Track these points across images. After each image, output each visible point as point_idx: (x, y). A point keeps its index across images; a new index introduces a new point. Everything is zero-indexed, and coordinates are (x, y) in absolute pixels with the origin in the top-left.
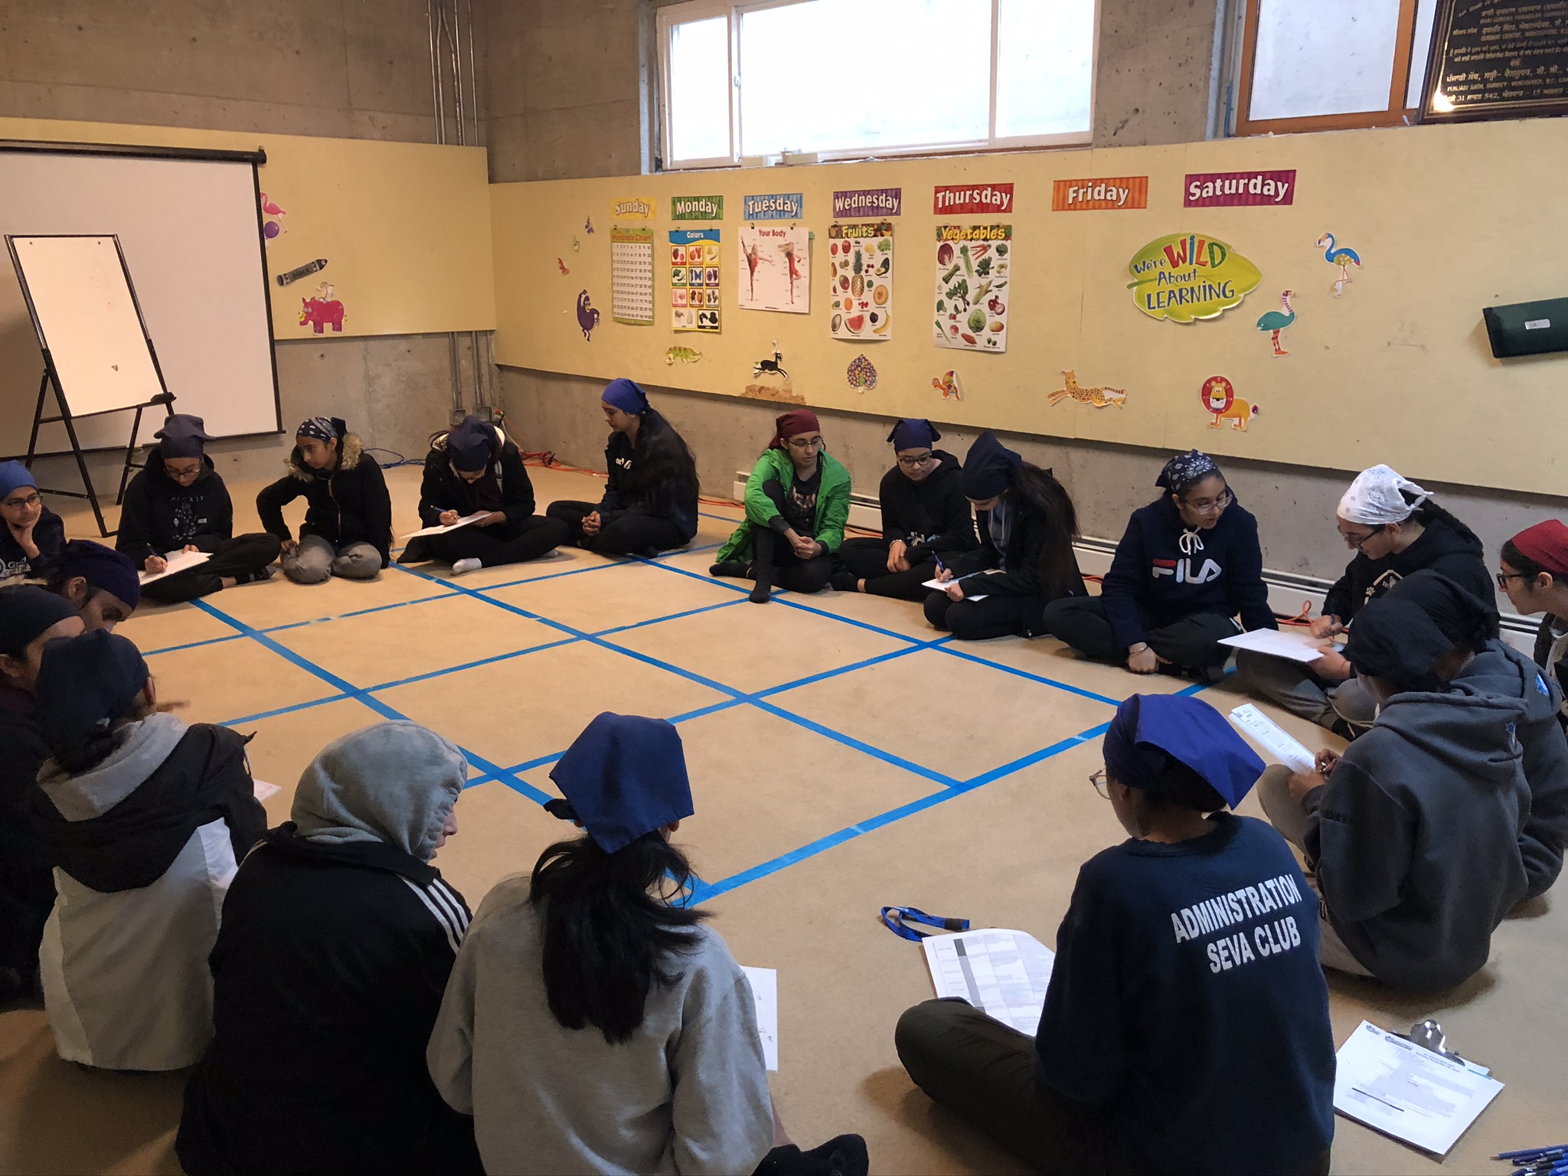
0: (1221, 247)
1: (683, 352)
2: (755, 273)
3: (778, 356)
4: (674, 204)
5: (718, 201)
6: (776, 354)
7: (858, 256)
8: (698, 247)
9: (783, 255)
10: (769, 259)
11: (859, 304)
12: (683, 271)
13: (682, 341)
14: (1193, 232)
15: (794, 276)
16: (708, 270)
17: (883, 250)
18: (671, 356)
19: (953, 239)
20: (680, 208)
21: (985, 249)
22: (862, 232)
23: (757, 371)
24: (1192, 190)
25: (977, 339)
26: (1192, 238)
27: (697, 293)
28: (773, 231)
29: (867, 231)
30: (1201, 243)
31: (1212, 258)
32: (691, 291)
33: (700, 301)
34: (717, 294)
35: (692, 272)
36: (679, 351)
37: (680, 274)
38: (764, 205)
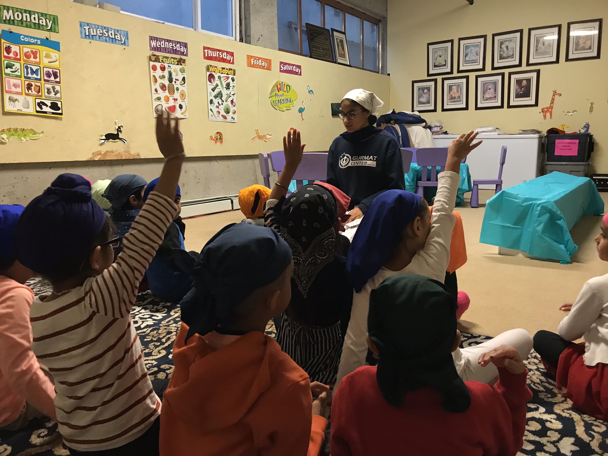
0: (289, 87)
1: (20, 132)
5: (52, 18)
6: (118, 128)
7: (170, 74)
8: (34, 50)
11: (173, 99)
12: (17, 65)
14: (282, 81)
16: (47, 69)
17: (182, 73)
19: (214, 72)
20: (8, 15)
21: (228, 78)
22: (171, 61)
23: (103, 141)
24: (282, 67)
25: (227, 117)
26: (282, 83)
27: (34, 85)
29: (174, 61)
30: (284, 84)
31: (287, 90)
32: (27, 83)
33: (39, 92)
34: (58, 89)
35: (27, 68)
37: (14, 67)
38: (98, 32)
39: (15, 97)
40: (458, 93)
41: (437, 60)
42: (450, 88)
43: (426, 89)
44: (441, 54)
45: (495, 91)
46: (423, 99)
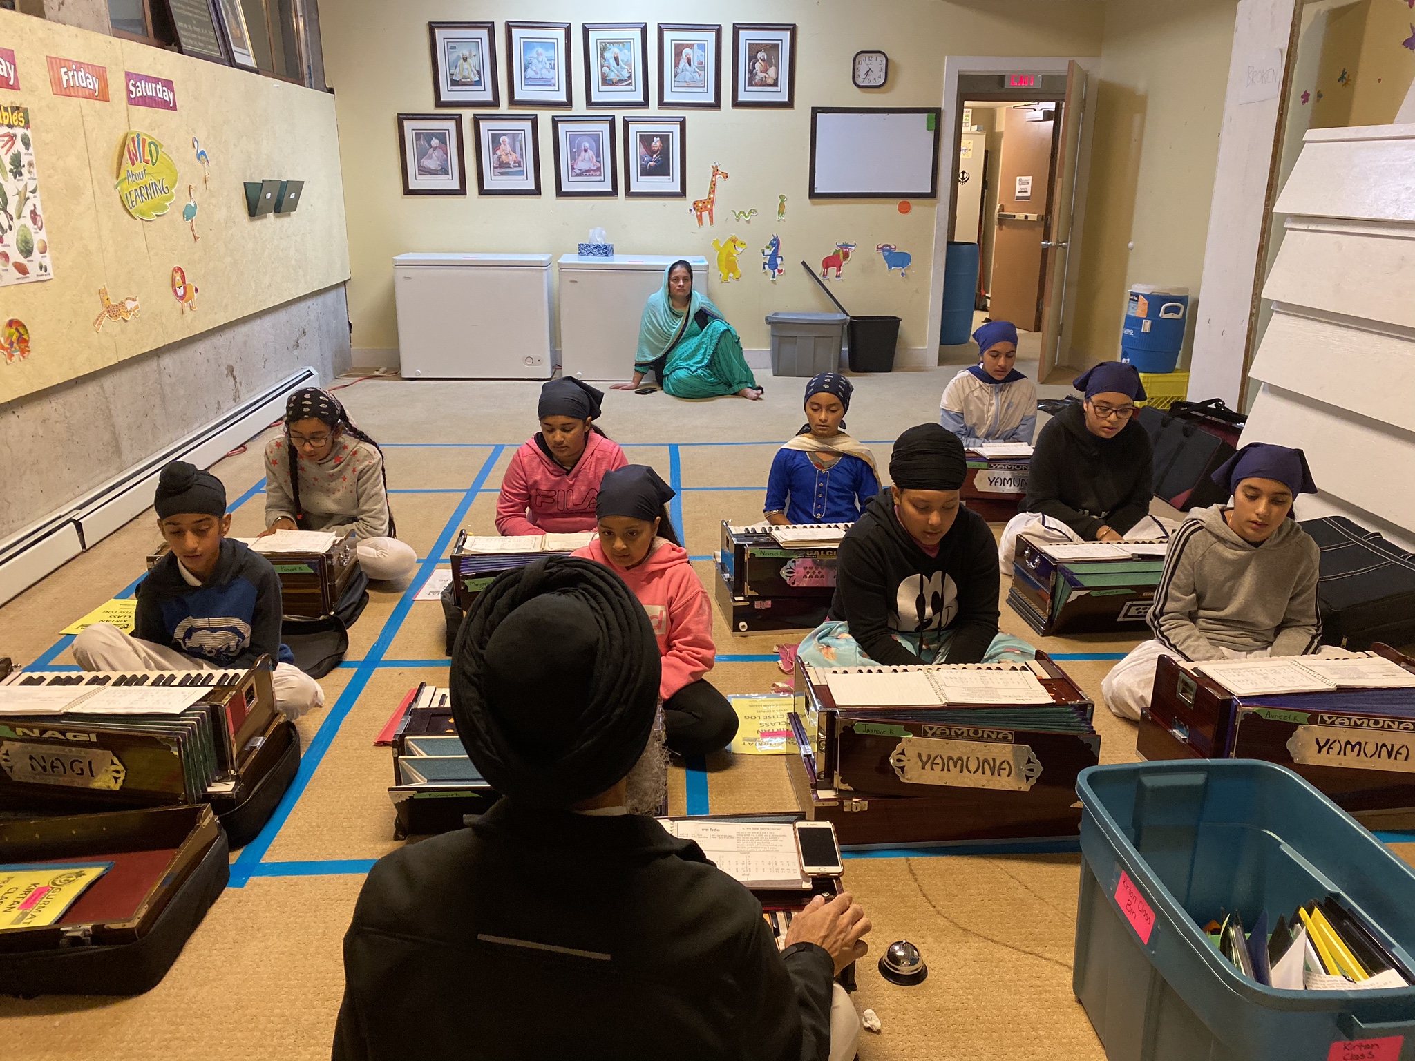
14: (139, 130)
21: (12, 138)
25: (30, 267)
26: (139, 136)
30: (144, 140)
31: (151, 156)
40: (515, 153)
41: (458, 68)
42: (496, 139)
43: (436, 138)
44: (466, 53)
45: (598, 155)
46: (429, 161)
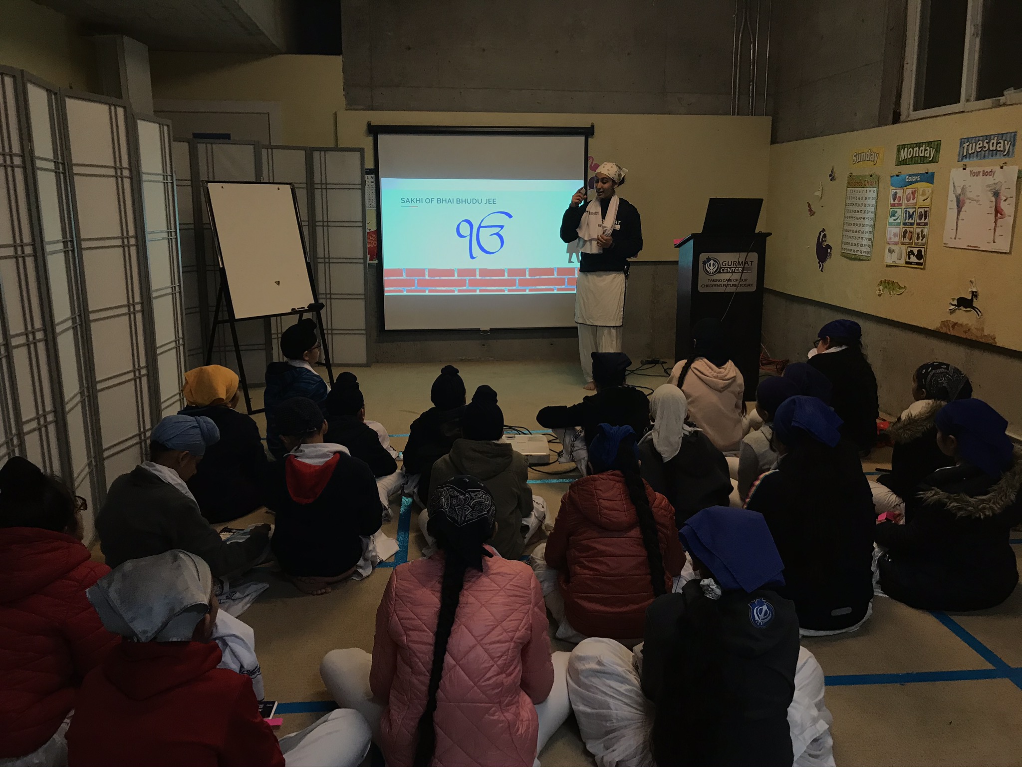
1: (890, 285)
2: (961, 213)
3: (975, 294)
4: (899, 151)
5: (936, 145)
6: (973, 292)
8: (914, 190)
9: (990, 194)
10: (976, 198)
12: (899, 211)
13: (891, 275)
15: (999, 215)
16: (920, 210)
18: (881, 288)
20: (904, 154)
23: (952, 307)
27: (908, 232)
28: (983, 171)
32: (904, 229)
33: (910, 240)
34: (926, 231)
35: (906, 212)
36: (889, 284)
37: (896, 215)
38: (978, 146)
39: (893, 247)
